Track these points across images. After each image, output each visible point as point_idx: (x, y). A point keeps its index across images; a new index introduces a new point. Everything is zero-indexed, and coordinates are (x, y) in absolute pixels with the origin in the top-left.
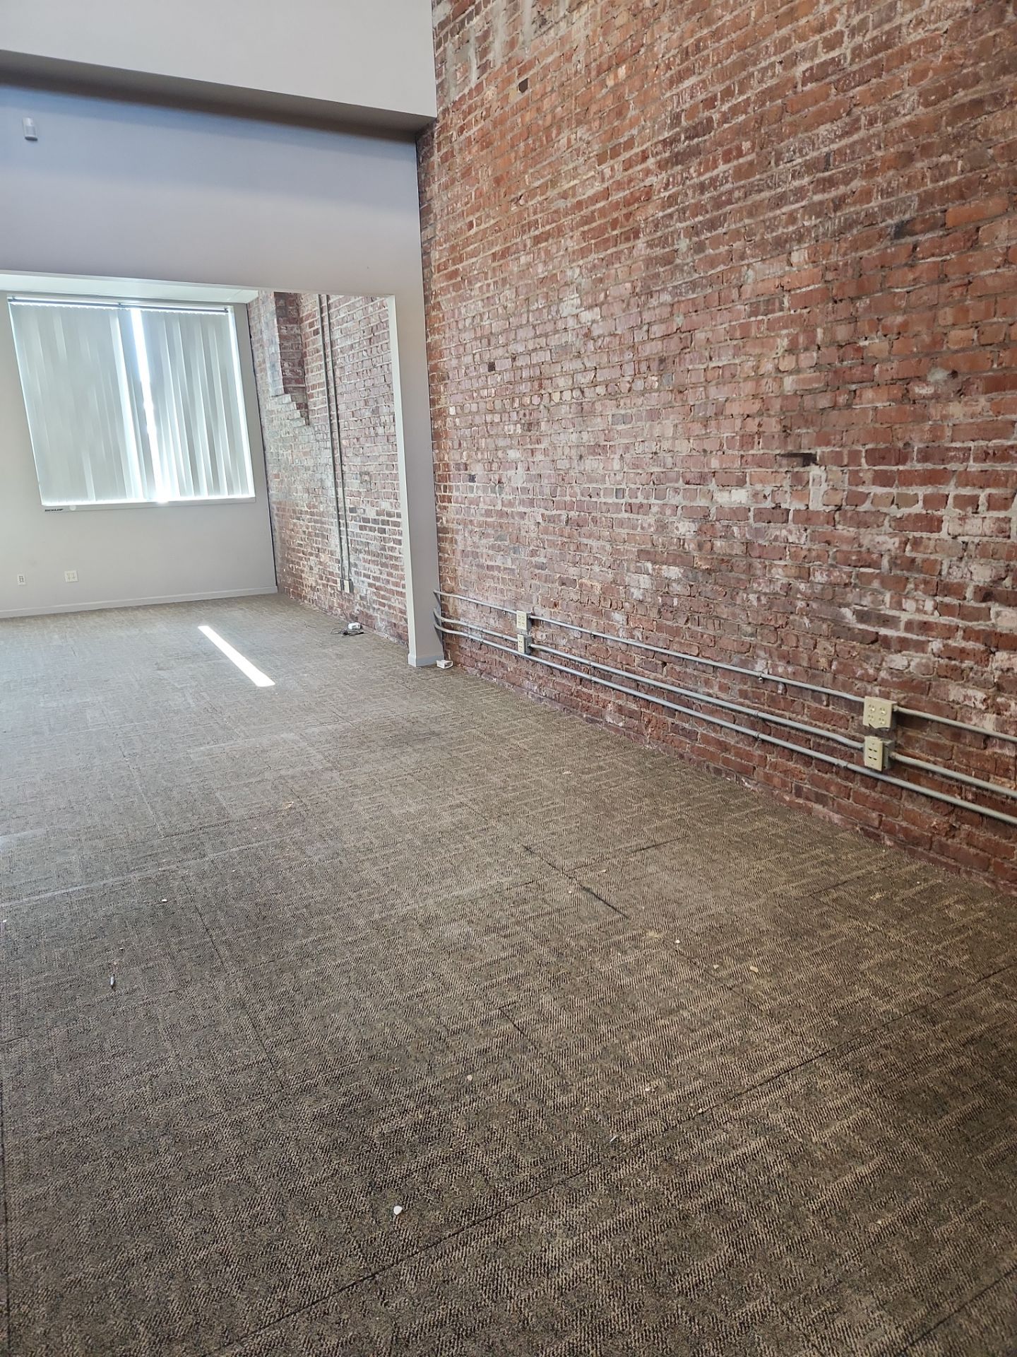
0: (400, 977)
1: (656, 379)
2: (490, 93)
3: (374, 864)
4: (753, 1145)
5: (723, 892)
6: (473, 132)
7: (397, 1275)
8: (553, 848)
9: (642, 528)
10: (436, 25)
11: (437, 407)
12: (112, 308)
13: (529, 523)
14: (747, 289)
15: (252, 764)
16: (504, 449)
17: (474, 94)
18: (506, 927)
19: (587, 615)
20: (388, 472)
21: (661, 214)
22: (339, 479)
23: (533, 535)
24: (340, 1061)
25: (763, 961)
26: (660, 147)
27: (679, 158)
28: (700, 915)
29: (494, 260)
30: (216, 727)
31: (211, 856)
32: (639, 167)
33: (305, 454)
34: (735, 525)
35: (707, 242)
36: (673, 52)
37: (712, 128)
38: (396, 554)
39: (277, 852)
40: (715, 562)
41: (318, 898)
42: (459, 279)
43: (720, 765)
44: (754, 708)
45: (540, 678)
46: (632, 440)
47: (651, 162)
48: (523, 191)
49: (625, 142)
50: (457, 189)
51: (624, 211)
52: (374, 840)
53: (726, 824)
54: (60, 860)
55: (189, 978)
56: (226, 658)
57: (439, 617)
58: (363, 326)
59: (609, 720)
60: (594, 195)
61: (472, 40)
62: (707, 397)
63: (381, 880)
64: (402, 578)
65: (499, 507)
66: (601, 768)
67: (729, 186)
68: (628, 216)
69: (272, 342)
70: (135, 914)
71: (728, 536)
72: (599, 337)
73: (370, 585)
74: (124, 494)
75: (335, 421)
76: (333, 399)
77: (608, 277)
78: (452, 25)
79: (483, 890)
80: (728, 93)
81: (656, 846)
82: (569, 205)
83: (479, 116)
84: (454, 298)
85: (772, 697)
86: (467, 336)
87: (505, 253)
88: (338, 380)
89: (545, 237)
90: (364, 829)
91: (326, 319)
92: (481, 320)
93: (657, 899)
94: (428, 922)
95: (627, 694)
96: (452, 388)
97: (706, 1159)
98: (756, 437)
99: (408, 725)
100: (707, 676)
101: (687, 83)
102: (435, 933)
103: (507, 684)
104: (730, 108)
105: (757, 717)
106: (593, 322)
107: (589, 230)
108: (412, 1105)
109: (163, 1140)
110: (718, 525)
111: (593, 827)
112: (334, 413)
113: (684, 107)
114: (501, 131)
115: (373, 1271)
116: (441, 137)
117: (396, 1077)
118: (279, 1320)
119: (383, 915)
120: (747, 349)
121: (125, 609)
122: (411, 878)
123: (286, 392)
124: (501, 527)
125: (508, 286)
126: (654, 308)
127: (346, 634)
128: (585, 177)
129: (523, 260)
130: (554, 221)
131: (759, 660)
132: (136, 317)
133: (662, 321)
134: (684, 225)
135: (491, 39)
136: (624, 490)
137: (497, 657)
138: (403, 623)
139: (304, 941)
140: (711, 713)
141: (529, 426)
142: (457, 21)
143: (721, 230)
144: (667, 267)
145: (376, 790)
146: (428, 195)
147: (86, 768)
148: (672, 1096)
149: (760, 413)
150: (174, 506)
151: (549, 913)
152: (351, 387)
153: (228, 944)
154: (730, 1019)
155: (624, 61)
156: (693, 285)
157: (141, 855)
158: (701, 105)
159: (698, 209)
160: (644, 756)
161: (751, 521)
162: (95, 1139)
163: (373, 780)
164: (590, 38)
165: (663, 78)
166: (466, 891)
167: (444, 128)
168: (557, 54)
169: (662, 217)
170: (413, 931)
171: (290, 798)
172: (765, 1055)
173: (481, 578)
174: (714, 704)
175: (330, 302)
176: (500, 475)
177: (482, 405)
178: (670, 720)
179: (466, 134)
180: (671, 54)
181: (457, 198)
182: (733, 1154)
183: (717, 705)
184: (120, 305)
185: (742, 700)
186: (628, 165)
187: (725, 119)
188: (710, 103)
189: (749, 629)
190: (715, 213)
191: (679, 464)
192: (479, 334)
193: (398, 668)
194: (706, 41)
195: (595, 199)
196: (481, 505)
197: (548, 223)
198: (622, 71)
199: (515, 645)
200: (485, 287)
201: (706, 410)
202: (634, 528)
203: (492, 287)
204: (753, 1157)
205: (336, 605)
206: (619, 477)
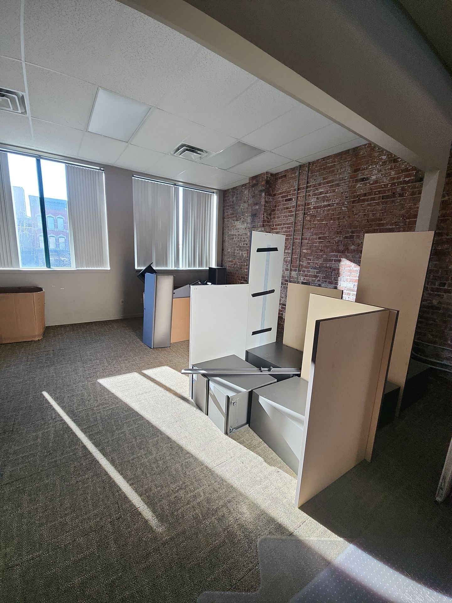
69: (257, 204)
74: (167, 266)
123: (263, 226)
184: (175, 185)
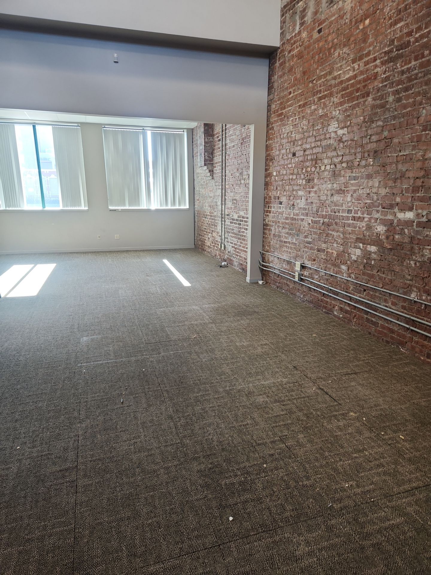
0: (236, 416)
1: (372, 160)
2: (304, 35)
3: (228, 366)
4: (398, 520)
5: (387, 399)
6: (295, 52)
7: (229, 547)
8: (307, 368)
9: (359, 228)
10: (282, 7)
11: (268, 172)
12: (140, 131)
13: (305, 224)
14: (422, 119)
15: (180, 318)
16: (296, 191)
17: (297, 35)
18: (284, 401)
19: (329, 266)
20: (244, 199)
21: (381, 85)
22: (224, 201)
23: (307, 229)
24: (210, 449)
25: (407, 434)
26: (383, 55)
27: (392, 59)
28: (376, 408)
29: (299, 108)
30: (167, 301)
31: (162, 354)
32: (372, 64)
33: (210, 191)
34: (407, 228)
35: (403, 97)
36: (393, 11)
37: (410, 45)
38: (245, 234)
39: (189, 355)
40: (395, 245)
41: (204, 377)
42: (283, 116)
43: (389, 340)
44: (408, 315)
45: (304, 292)
46: (358, 188)
47: (378, 62)
48: (315, 77)
49: (366, 53)
50: (286, 77)
51: (363, 84)
52: (228, 355)
53: (390, 367)
54: (106, 349)
55: (151, 403)
56: (173, 273)
57: (261, 262)
58: (239, 137)
59: (335, 313)
60: (349, 77)
61: (298, 12)
62: (397, 169)
63: (230, 373)
64: (247, 245)
65: (292, 216)
66: (330, 335)
67: (416, 71)
68: (364, 87)
69: (201, 144)
70: (132, 374)
71: (402, 233)
72: (346, 141)
73: (233, 247)
74: (139, 205)
75: (224, 177)
76: (224, 168)
77: (352, 114)
78: (290, 6)
79: (274, 383)
80: (419, 29)
81: (355, 373)
82: (337, 82)
83: (298, 45)
84: (280, 125)
85: (418, 310)
86: (284, 141)
87: (304, 105)
88: (226, 160)
89: (324, 97)
90: (224, 350)
91: (224, 135)
92: (291, 134)
93: (355, 398)
94: (250, 394)
95: (345, 302)
96: (276, 164)
97: (374, 523)
98: (421, 188)
99: (245, 307)
100: (386, 298)
101: (399, 25)
102: (252, 399)
103: (289, 293)
104: (419, 36)
105: (410, 319)
106: (344, 134)
107: (345, 93)
108: (239, 473)
109: (137, 470)
110: (397, 228)
111: (326, 361)
112: (224, 174)
113: (396, 36)
114: (308, 51)
115: (219, 543)
116: (280, 55)
117: (233, 460)
118: (179, 557)
119: (231, 388)
120: (419, 147)
121: (136, 251)
122: (243, 373)
123: (205, 165)
124: (292, 225)
125: (305, 119)
126: (374, 128)
127: (221, 267)
128: (345, 70)
129: (313, 107)
130: (329, 90)
131: (413, 292)
132: (149, 134)
133: (377, 134)
134: (392, 89)
135: (307, 11)
136: (351, 210)
137: (285, 281)
138: (245, 264)
139: (197, 395)
140: (386, 315)
141: (309, 181)
142: (292, 4)
143: (410, 92)
144: (382, 109)
145: (230, 334)
146: (272, 81)
147: (118, 313)
148: (359, 490)
149: (424, 177)
150: (157, 211)
151: (304, 398)
152: (232, 163)
153: (167, 391)
154: (389, 459)
155: (368, 17)
156: (394, 118)
157: (136, 350)
158: (405, 35)
159: (400, 82)
160: (352, 331)
161: (415, 227)
162: (112, 464)
163: (229, 329)
164: (353, 8)
165: (387, 23)
166: (266, 382)
167: (283, 51)
168: (336, 16)
169: (382, 87)
170: (243, 397)
171: (195, 333)
172: (406, 479)
173: (281, 247)
174: (388, 311)
175: (226, 127)
176: (294, 202)
177: (288, 171)
178: (366, 316)
179: (292, 53)
180: (392, 12)
181: (285, 81)
182: (387, 523)
183: (390, 311)
184: (143, 129)
185: (403, 310)
186: (367, 63)
187: (417, 40)
188: (410, 34)
189: (409, 278)
190: (408, 84)
191: (380, 199)
192: (290, 140)
193: (242, 283)
194: (410, 5)
195: (349, 79)
196: (284, 215)
197: (326, 91)
198: (367, 22)
199: (294, 277)
200: (294, 120)
201: (396, 175)
202: (355, 227)
203: (297, 120)
204: (398, 526)
205: (218, 254)
206: (349, 205)
